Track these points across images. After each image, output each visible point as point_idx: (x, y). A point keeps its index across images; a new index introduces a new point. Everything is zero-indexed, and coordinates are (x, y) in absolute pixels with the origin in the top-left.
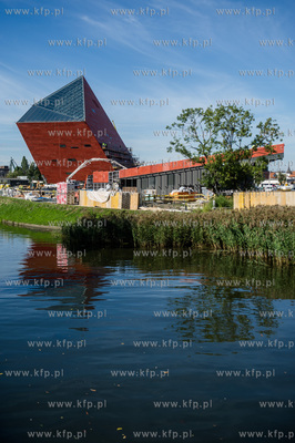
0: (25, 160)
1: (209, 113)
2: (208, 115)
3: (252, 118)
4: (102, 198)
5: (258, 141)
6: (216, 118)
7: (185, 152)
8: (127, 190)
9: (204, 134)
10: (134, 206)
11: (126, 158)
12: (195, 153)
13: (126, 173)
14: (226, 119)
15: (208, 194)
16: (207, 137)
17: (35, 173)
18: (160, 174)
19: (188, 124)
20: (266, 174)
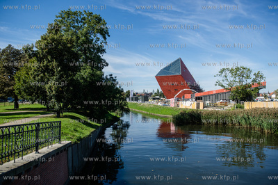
0: (158, 90)
1: (232, 70)
2: (231, 71)
3: (251, 71)
4: (189, 105)
5: (254, 80)
6: (237, 72)
7: (222, 86)
8: (198, 101)
9: (231, 78)
10: (201, 108)
11: (198, 89)
12: (227, 86)
13: (198, 94)
14: (239, 72)
15: (233, 103)
16: (232, 79)
17: (162, 95)
18: (212, 95)
19: (224, 74)
20: (258, 95)
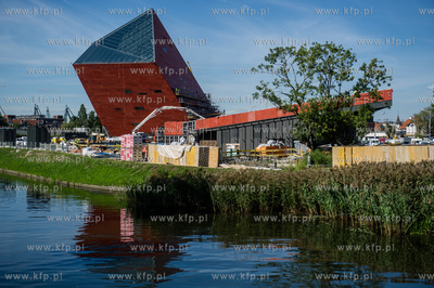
0: (83, 109)
1: (302, 52)
2: (301, 56)
3: (353, 59)
4: (175, 154)
5: (361, 86)
6: (311, 58)
7: (274, 99)
8: (205, 144)
9: (298, 79)
10: (213, 163)
11: (204, 107)
12: (285, 100)
13: (203, 123)
14: (318, 59)
15: (302, 149)
16: (301, 80)
17: (92, 123)
18: (245, 125)
19: (278, 65)
20: (371, 124)
